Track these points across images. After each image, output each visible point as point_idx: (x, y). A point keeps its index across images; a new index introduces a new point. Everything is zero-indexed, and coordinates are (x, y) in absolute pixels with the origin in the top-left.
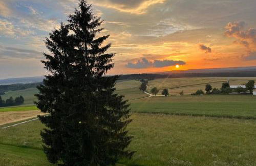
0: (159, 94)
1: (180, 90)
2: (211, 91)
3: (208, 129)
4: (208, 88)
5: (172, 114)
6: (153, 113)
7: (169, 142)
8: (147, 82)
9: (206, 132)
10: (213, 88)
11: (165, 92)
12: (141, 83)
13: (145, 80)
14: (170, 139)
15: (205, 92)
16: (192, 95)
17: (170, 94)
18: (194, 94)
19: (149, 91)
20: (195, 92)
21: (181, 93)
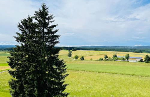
0: (79, 59)
1: (90, 57)
2: (107, 59)
3: (107, 80)
4: (106, 57)
5: (87, 71)
6: (76, 70)
7: (86, 88)
8: (72, 52)
9: (106, 82)
10: (108, 57)
11: (83, 59)
12: (68, 52)
13: (71, 50)
14: (87, 86)
15: (104, 59)
16: (97, 60)
17: (85, 59)
18: (98, 60)
19: (73, 57)
21: (91, 59)
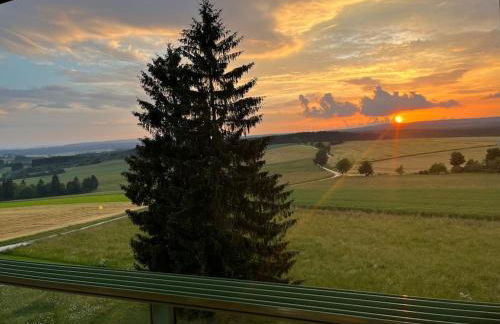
0: (353, 172)
1: (394, 164)
2: (463, 166)
3: (452, 243)
4: (457, 159)
5: (379, 212)
6: (340, 209)
7: (371, 266)
8: (328, 149)
9: (448, 248)
10: (467, 159)
11: (366, 168)
12: (315, 150)
13: (326, 144)
14: (373, 261)
15: (449, 167)
16: (421, 173)
17: (376, 172)
18: (426, 173)
19: (333, 165)
20: (428, 167)
21: (400, 170)
